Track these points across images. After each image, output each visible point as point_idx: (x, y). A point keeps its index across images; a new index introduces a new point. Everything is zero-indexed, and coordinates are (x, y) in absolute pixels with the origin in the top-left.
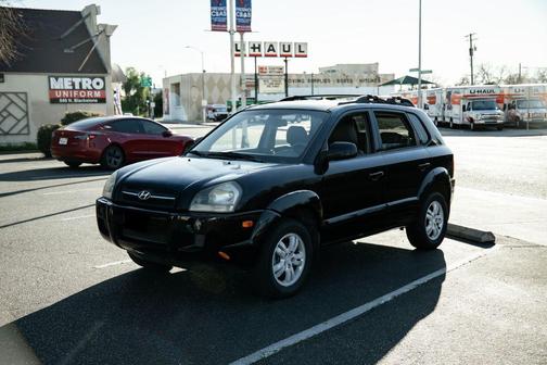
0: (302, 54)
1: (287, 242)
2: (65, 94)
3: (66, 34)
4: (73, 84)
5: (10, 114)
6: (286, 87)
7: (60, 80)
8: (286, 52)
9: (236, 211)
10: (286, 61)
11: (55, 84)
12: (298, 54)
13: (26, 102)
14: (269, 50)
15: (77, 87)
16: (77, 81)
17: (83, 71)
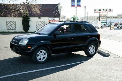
0: (111, 11)
1: (41, 52)
2: (52, 21)
3: (54, 9)
4: (53, 19)
5: (41, 25)
6: (107, 19)
7: (51, 18)
8: (107, 11)
9: (27, 44)
10: (107, 13)
11: (50, 19)
12: (110, 11)
13: (44, 23)
14: (103, 11)
15: (54, 20)
16: (54, 18)
17: (55, 16)
